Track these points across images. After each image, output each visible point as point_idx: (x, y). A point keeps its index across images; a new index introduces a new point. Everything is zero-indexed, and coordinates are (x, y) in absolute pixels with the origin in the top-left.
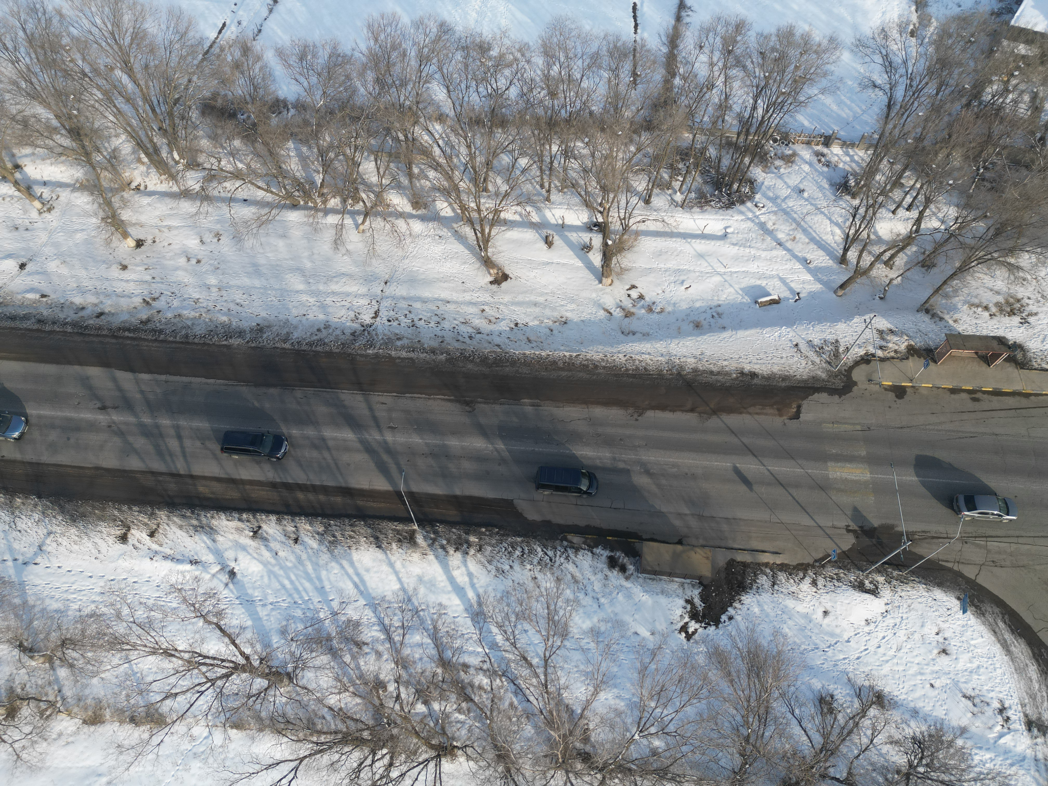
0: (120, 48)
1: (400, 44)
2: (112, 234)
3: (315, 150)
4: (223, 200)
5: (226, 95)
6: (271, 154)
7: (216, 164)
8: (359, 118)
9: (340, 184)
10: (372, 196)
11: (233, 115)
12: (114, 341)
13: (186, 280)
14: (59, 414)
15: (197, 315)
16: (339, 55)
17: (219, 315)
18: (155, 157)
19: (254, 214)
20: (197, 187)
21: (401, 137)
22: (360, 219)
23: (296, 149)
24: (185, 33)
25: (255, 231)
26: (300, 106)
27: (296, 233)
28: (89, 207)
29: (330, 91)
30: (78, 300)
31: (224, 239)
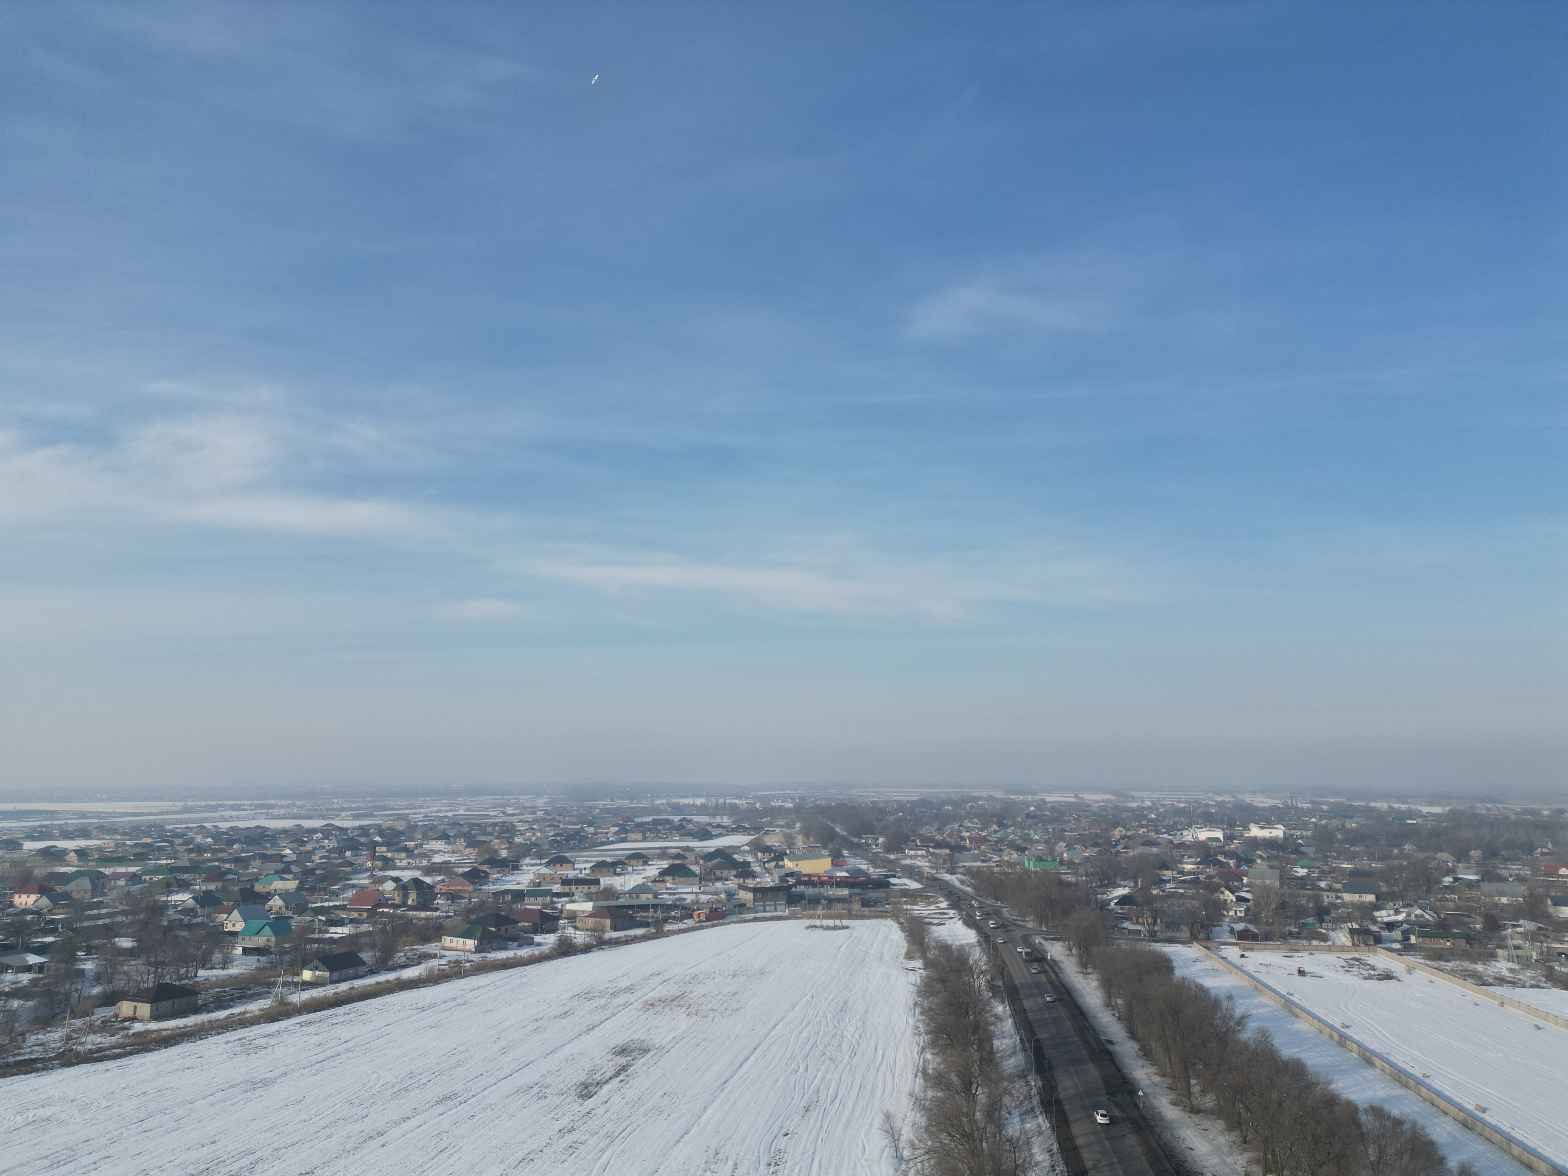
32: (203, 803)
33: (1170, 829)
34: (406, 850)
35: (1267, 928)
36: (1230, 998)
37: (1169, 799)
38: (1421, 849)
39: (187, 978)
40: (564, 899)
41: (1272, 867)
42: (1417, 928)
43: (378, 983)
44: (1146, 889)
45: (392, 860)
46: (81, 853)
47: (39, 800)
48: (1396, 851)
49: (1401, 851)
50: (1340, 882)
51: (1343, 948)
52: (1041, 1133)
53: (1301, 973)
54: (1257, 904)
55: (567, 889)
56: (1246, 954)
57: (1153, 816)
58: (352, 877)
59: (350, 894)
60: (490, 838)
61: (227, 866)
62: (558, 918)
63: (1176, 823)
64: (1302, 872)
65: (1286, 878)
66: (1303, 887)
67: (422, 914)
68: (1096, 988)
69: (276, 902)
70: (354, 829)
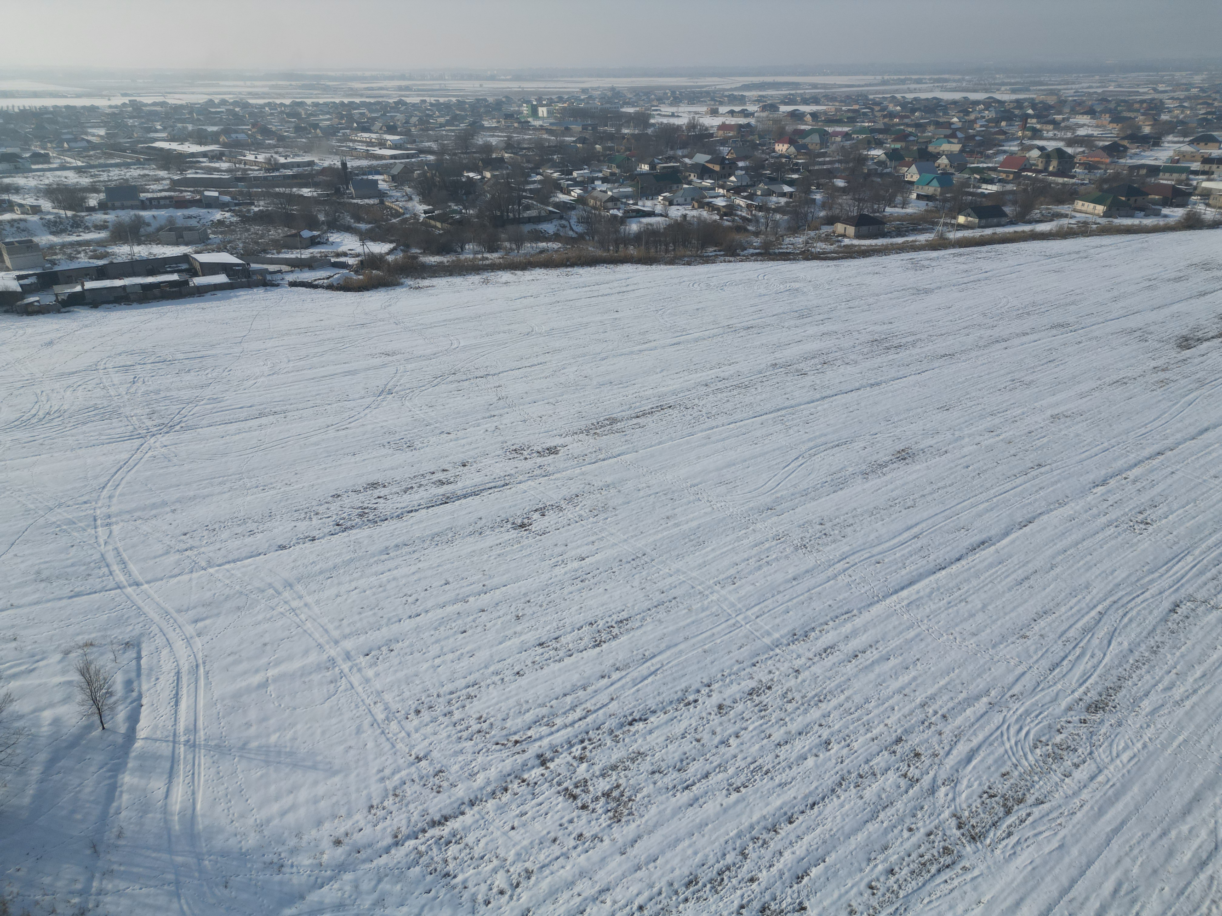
32: (896, 77)
34: (1054, 123)
39: (878, 212)
40: (1201, 177)
43: (1015, 232)
45: (1040, 131)
46: (814, 115)
47: (789, 74)
55: (1207, 167)
58: (1005, 144)
59: (1001, 158)
60: (1135, 114)
61: (910, 129)
62: (1191, 194)
67: (1060, 180)
69: (943, 161)
70: (1011, 102)
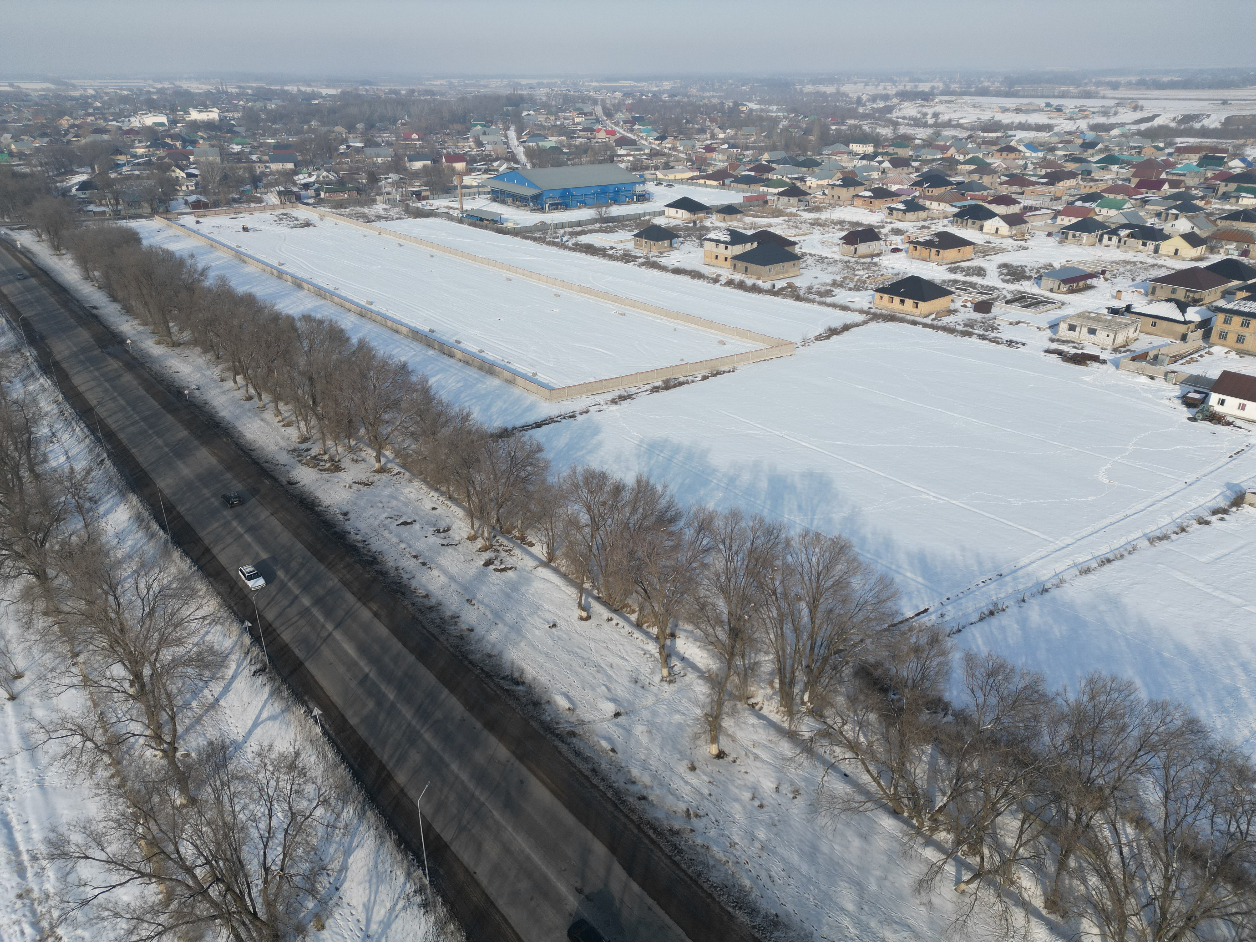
0: (818, 587)
1: (1122, 716)
2: (704, 732)
3: (954, 769)
4: (824, 761)
5: (889, 670)
6: (902, 745)
7: (840, 725)
8: (1027, 765)
9: (964, 822)
10: (997, 858)
11: (884, 690)
12: (635, 831)
13: (737, 817)
14: (544, 867)
15: (724, 859)
16: (1037, 692)
17: (744, 875)
18: (787, 688)
19: (846, 793)
20: (807, 735)
21: (1072, 814)
22: (966, 876)
23: (932, 756)
24: (884, 601)
25: (836, 812)
26: (962, 717)
27: (880, 843)
28: (702, 698)
29: (1006, 721)
30: (635, 772)
31: (800, 800)
33: (118, 116)
35: (215, 197)
36: (192, 256)
37: (111, 87)
38: (323, 124)
41: (212, 146)
42: (325, 186)
44: (104, 173)
48: (305, 127)
49: (310, 127)
50: (268, 155)
51: (274, 207)
52: (44, 390)
53: (245, 229)
54: (204, 178)
56: (201, 220)
57: (99, 105)
63: (122, 110)
64: (237, 148)
65: (225, 155)
66: (239, 161)
68: (72, 266)
